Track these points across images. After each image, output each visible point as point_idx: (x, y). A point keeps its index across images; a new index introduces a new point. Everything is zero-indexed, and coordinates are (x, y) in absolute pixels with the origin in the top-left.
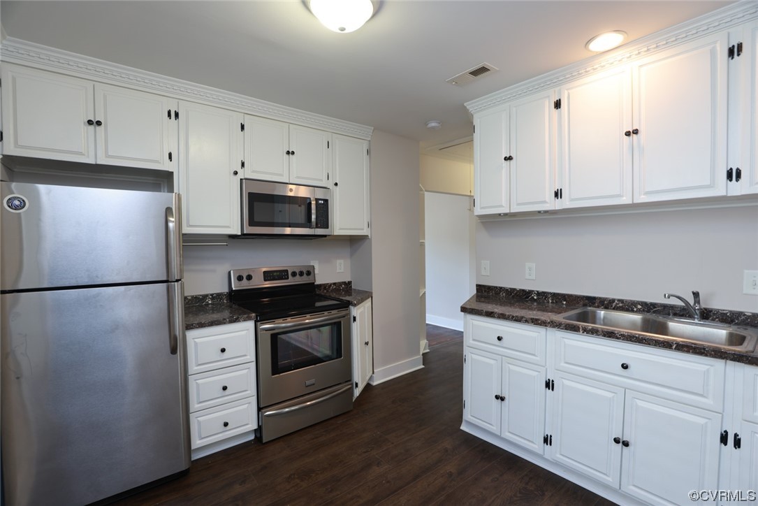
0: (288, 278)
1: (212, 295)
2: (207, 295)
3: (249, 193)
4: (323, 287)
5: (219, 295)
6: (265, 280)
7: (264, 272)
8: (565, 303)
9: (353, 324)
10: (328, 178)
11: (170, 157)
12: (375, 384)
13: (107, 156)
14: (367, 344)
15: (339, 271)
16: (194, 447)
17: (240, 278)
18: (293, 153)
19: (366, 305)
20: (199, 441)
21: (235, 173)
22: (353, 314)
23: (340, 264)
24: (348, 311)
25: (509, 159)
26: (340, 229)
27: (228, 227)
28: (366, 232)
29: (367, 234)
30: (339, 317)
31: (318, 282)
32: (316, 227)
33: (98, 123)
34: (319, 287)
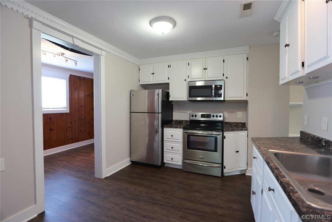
0: (211, 118)
1: (185, 120)
2: (183, 120)
3: (189, 86)
4: (228, 123)
5: (187, 121)
6: (201, 117)
7: (201, 114)
9: (224, 140)
10: (223, 75)
11: (169, 78)
12: (247, 174)
13: (156, 81)
14: (237, 152)
15: (238, 117)
16: (164, 162)
17: (193, 116)
18: (206, 69)
19: (240, 134)
20: (166, 161)
21: (185, 80)
22: (224, 135)
23: (240, 114)
24: (221, 133)
25: (287, 45)
26: (229, 97)
27: (183, 98)
28: (245, 98)
29: (246, 99)
30: (216, 135)
31: (226, 121)
32: (215, 97)
33: (154, 73)
34: (227, 123)
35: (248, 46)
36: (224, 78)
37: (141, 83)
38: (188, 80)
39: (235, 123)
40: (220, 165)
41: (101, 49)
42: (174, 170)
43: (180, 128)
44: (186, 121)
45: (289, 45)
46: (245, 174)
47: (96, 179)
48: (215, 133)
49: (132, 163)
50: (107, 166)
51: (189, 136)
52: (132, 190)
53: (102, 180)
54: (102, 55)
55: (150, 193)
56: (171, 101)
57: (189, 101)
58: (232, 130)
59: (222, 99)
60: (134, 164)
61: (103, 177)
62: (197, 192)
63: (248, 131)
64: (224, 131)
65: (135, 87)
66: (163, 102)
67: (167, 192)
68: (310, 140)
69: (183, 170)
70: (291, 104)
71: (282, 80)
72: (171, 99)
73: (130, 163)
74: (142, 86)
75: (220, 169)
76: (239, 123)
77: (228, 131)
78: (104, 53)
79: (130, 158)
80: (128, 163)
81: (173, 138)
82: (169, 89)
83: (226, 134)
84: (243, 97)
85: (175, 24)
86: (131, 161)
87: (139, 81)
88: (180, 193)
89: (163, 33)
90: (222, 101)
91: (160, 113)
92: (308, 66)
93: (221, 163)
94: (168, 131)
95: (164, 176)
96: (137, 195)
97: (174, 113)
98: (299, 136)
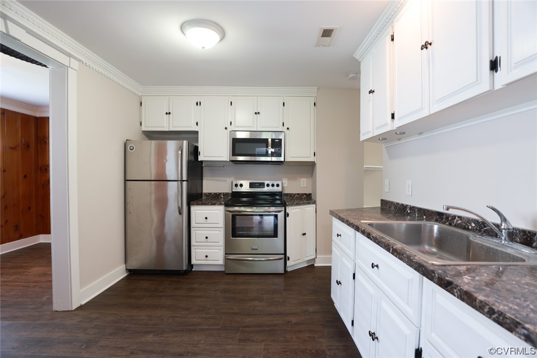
0: (263, 187)
1: (223, 193)
2: (221, 193)
3: (233, 139)
4: (289, 196)
5: (227, 193)
6: (251, 187)
7: (250, 183)
8: (425, 217)
9: (287, 218)
10: (283, 125)
11: (197, 124)
12: (316, 265)
13: (173, 127)
14: (304, 234)
15: (302, 186)
16: (192, 263)
17: (236, 185)
18: (259, 113)
19: (306, 209)
20: (195, 261)
21: (226, 128)
22: (287, 211)
23: (304, 181)
24: (283, 209)
25: (371, 92)
26: (292, 157)
27: (222, 157)
28: (312, 159)
29: (313, 161)
30: (275, 212)
31: (286, 192)
32: (272, 156)
33: (170, 113)
34: (287, 195)
35: (316, 88)
36: (285, 129)
37: (144, 128)
38: (230, 128)
39: (298, 194)
40: (283, 256)
41: (70, 55)
42: (210, 275)
43: (221, 204)
44: (226, 195)
45: (374, 91)
46: (313, 265)
47: (56, 313)
48: (273, 209)
49: (129, 273)
50: (83, 284)
51: (234, 217)
52: (144, 318)
53: (73, 313)
54: (71, 66)
55: (178, 317)
56: (202, 162)
57: (232, 161)
58: (297, 204)
59: (282, 159)
60: (133, 274)
61: (74, 308)
62: (255, 300)
63: (316, 204)
64: (287, 206)
65: (133, 134)
66: (189, 163)
67: (208, 308)
68: (393, 208)
69: (226, 272)
70: (366, 167)
71: (363, 135)
72: (200, 158)
73: (126, 275)
74: (145, 135)
75: (282, 261)
76: (303, 195)
77: (292, 205)
78: (75, 64)
79: (125, 265)
80: (123, 274)
81: (208, 222)
82: (197, 142)
83: (289, 210)
84: (309, 157)
85: (223, 35)
86: (128, 270)
87: (139, 124)
88: (229, 307)
89: (203, 48)
90: (282, 162)
91: (184, 181)
92: (400, 119)
93: (283, 253)
94: (199, 212)
95: (196, 286)
96: (155, 325)
97: (205, 182)
98: (379, 205)
